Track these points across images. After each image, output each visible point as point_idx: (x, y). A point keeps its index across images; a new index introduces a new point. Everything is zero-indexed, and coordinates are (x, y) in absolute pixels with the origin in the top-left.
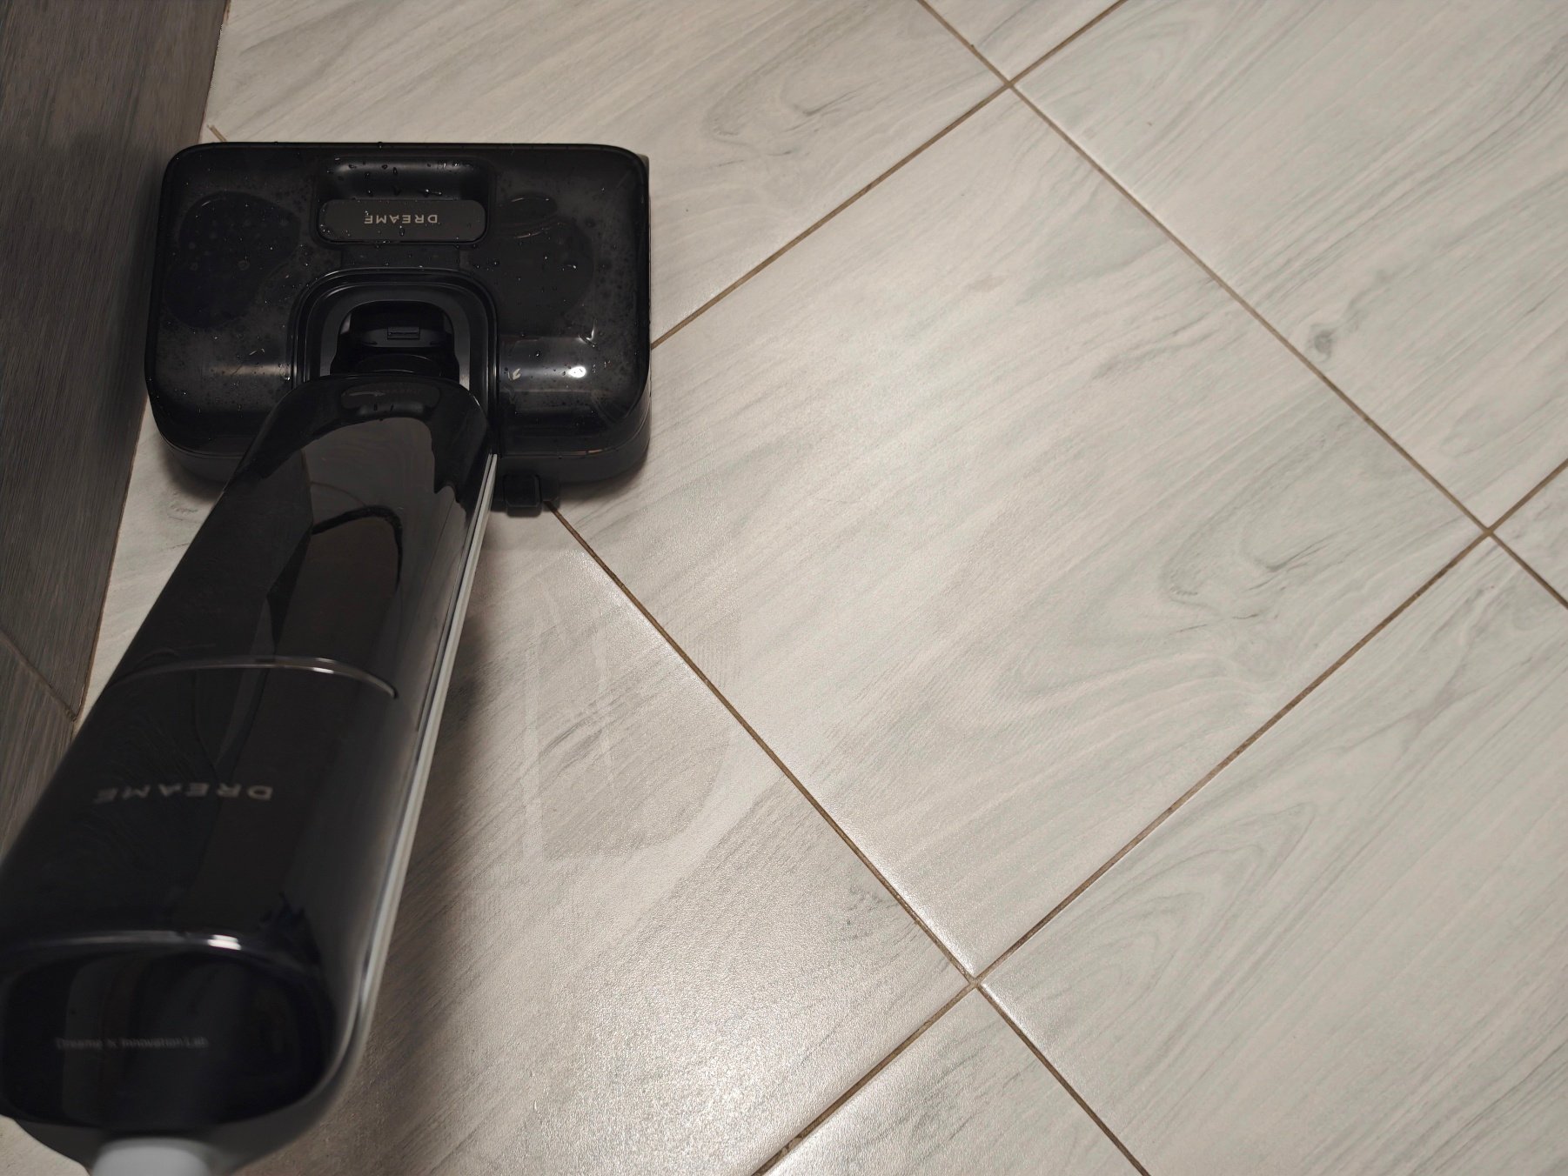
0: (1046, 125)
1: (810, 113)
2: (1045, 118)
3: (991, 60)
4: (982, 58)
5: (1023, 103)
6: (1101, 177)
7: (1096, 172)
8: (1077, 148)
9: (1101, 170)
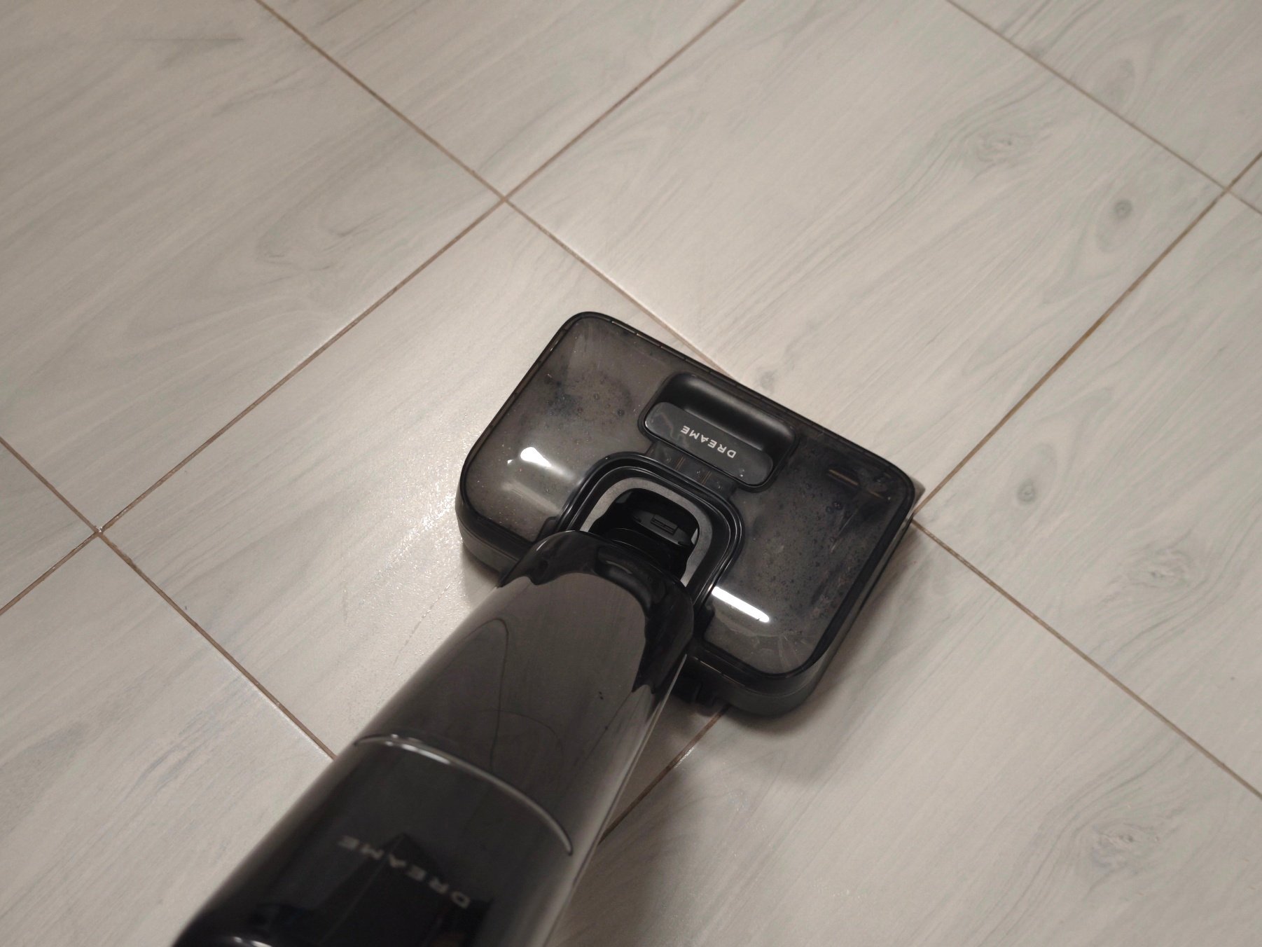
0: (536, 229)
1: (343, 235)
2: (535, 224)
3: (489, 180)
4: (481, 180)
5: (517, 213)
6: (583, 266)
7: (579, 263)
8: (562, 245)
9: (583, 261)
